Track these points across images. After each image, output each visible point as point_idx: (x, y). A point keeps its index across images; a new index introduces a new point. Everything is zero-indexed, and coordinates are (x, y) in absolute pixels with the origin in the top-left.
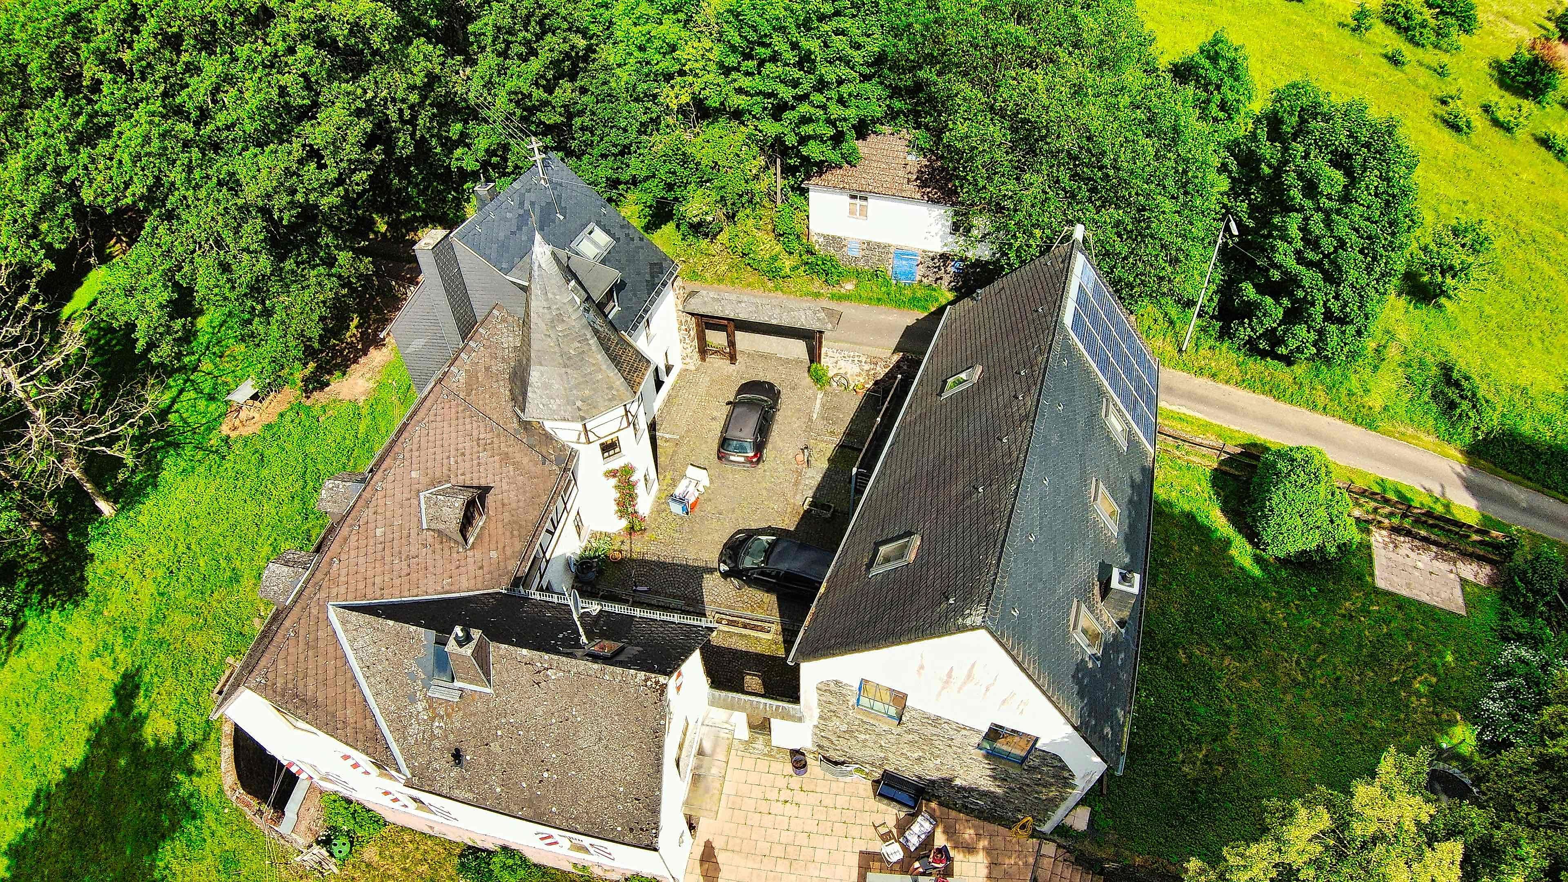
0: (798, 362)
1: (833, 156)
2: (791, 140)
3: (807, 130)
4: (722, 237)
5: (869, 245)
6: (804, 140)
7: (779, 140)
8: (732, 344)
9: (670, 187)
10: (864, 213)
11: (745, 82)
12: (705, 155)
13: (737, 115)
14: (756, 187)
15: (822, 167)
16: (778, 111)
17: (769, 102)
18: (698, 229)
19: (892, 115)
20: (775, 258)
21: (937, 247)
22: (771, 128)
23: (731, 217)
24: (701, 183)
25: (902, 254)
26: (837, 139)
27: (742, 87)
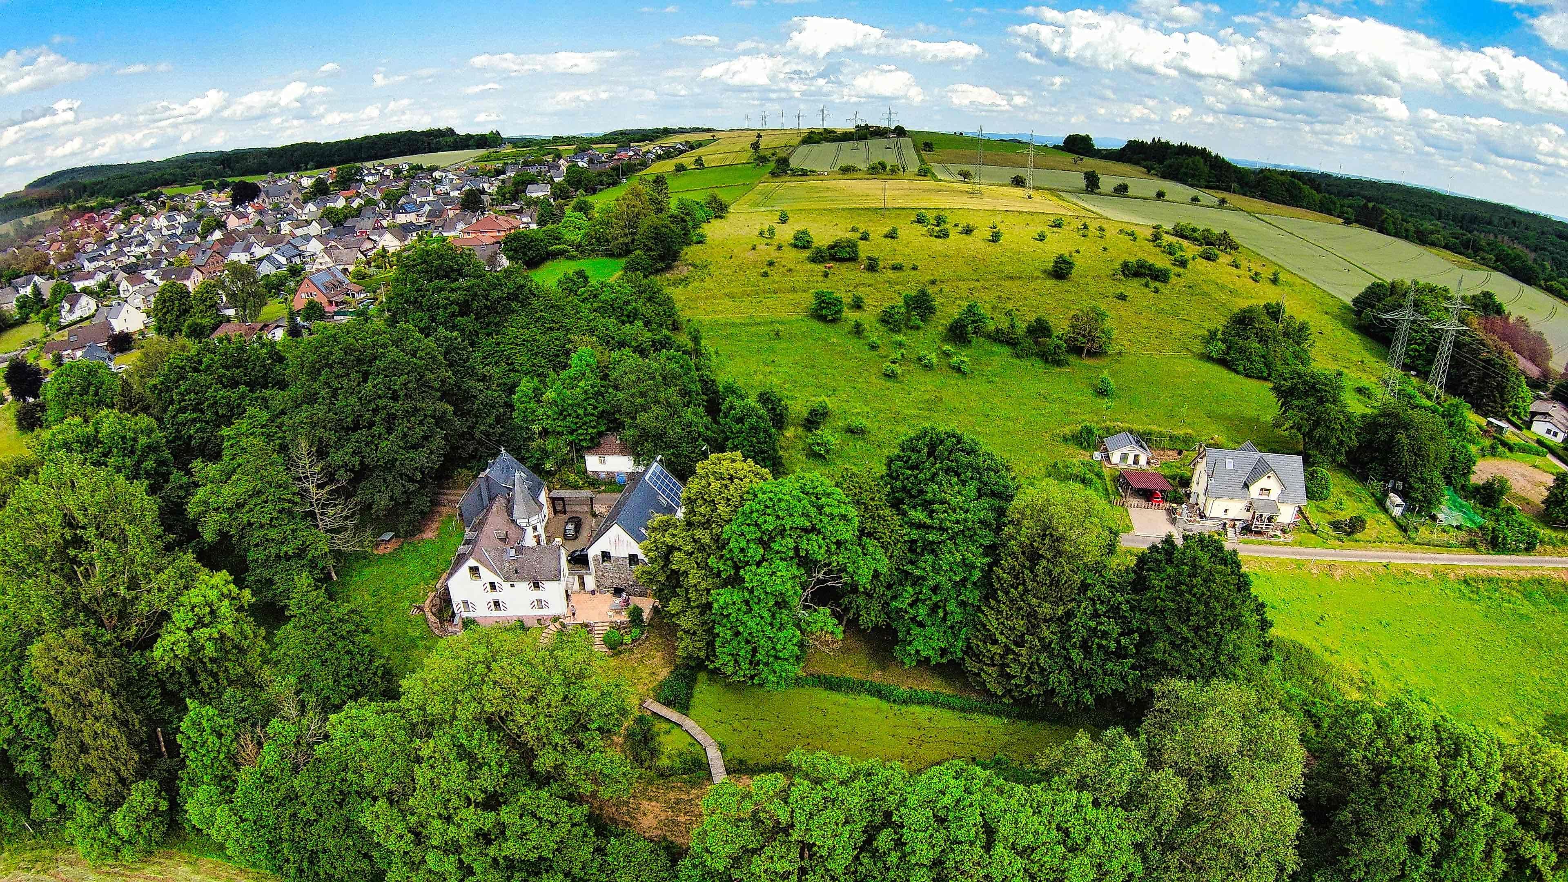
1: (591, 444)
2: (577, 441)
3: (582, 437)
4: (557, 475)
5: (608, 473)
7: (573, 441)
8: (564, 508)
9: (539, 460)
10: (604, 462)
12: (549, 448)
13: (559, 433)
14: (568, 457)
15: (589, 448)
16: (572, 432)
17: (569, 430)
19: (610, 429)
20: (576, 481)
21: (631, 470)
22: (571, 438)
23: (559, 468)
24: (548, 458)
25: (620, 473)
26: (592, 439)
27: (560, 425)
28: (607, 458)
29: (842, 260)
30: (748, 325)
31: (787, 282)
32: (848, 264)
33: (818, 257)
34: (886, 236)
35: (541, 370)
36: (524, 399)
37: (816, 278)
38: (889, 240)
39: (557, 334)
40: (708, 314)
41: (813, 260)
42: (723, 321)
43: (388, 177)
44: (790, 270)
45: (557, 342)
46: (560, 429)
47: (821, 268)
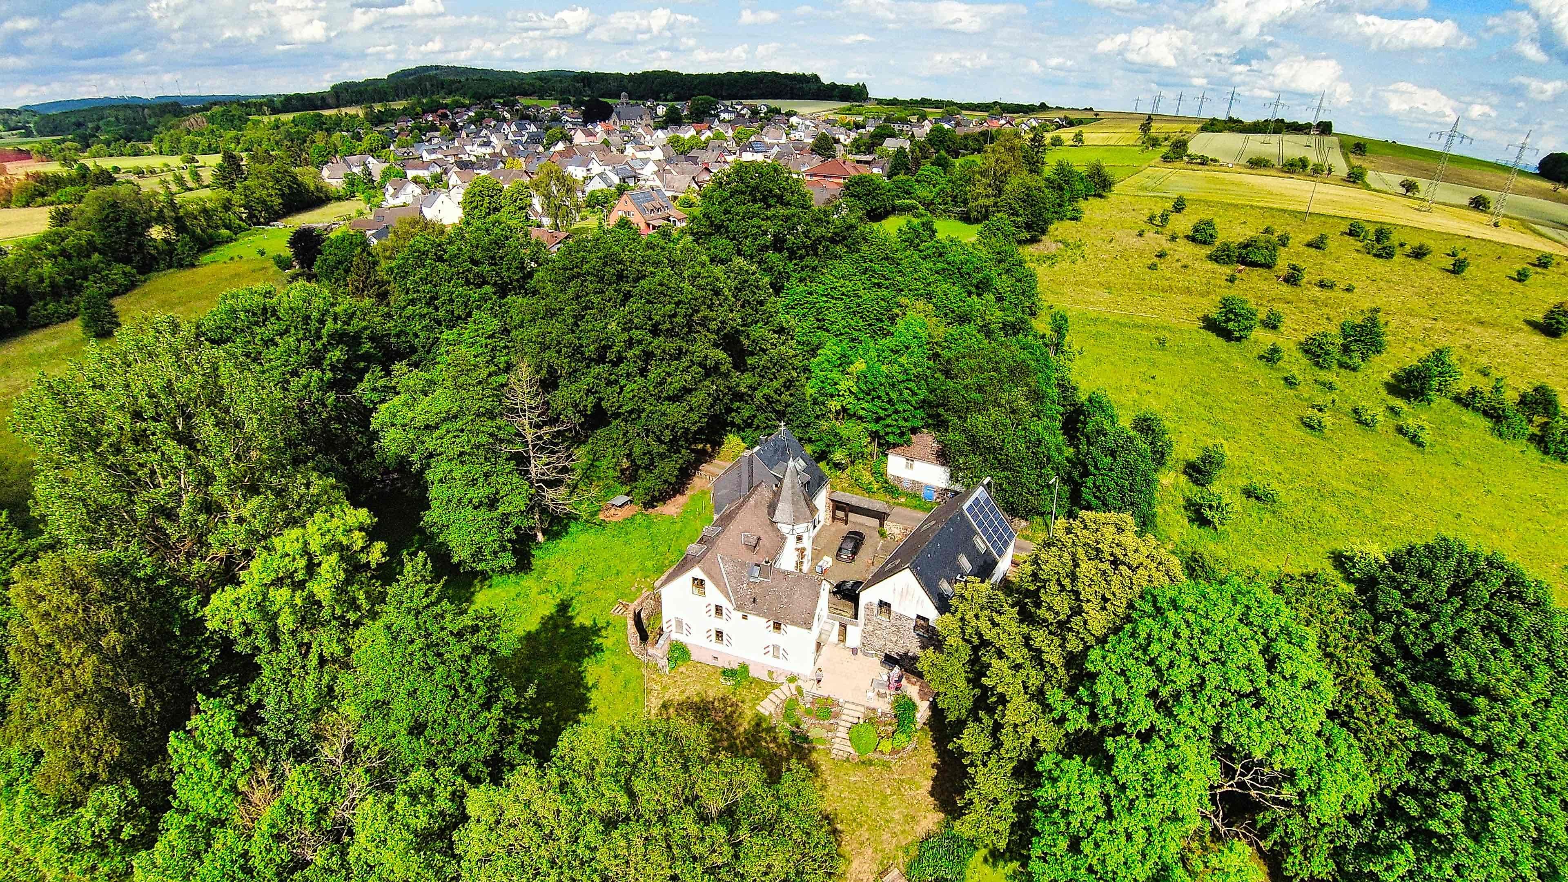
0: (874, 528)
1: (899, 441)
2: (882, 433)
3: (889, 430)
4: (848, 471)
5: (914, 482)
6: (887, 434)
7: (877, 432)
8: (847, 516)
9: (828, 446)
10: (912, 467)
11: (865, 405)
12: (845, 434)
13: (861, 418)
14: (865, 450)
15: (895, 445)
16: (878, 420)
17: (874, 416)
18: (837, 466)
19: (927, 426)
20: (870, 483)
21: (944, 486)
22: (873, 427)
23: (852, 462)
24: (841, 446)
25: (928, 487)
26: (902, 434)
27: (864, 407)
28: (916, 464)
29: (1254, 264)
30: (1124, 325)
31: (1181, 281)
32: (1260, 270)
33: (1221, 257)
34: (1309, 245)
35: (856, 334)
36: (826, 364)
37: (1218, 282)
38: (1312, 251)
39: (883, 292)
40: (1075, 303)
41: (1215, 258)
42: (1094, 315)
43: (744, 116)
44: (1185, 267)
45: (883, 303)
46: (862, 413)
47: (1227, 270)
